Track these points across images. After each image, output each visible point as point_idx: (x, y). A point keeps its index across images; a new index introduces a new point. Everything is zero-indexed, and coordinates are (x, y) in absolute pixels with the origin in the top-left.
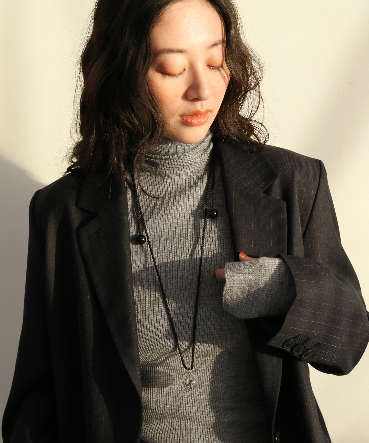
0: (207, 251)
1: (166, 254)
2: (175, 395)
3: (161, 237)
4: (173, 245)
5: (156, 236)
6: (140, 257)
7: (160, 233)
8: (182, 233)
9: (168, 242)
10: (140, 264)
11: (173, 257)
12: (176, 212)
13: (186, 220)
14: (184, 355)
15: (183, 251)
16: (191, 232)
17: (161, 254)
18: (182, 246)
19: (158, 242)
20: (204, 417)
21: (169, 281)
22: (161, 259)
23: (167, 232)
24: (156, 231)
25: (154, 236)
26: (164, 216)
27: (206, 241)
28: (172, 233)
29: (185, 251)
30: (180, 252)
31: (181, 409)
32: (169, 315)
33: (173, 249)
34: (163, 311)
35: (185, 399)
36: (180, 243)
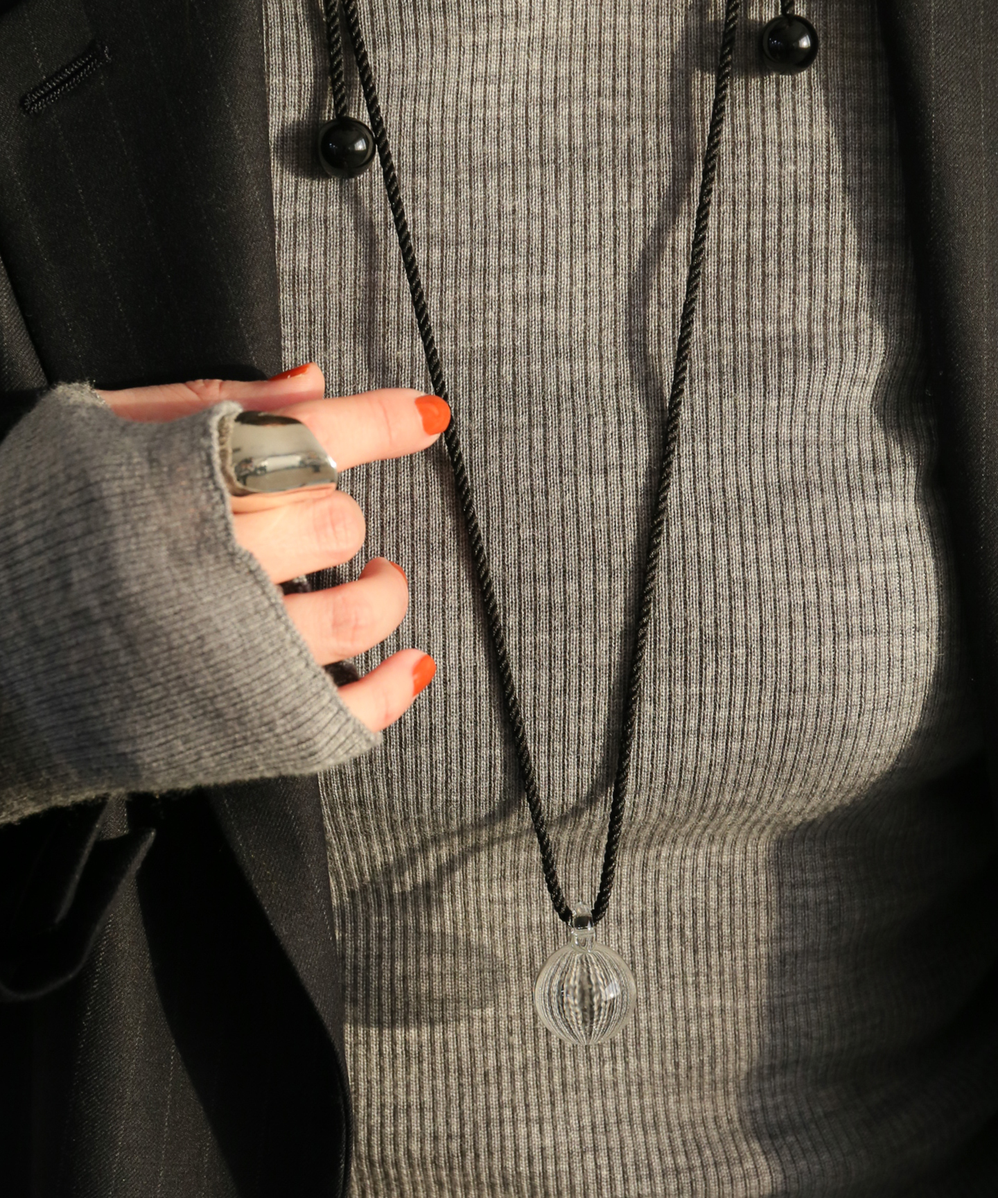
0: (726, 256)
1: (479, 252)
2: (459, 1059)
3: (449, 154)
4: (521, 203)
5: (420, 140)
6: (325, 254)
7: (449, 126)
8: (578, 141)
9: (492, 184)
10: (319, 296)
11: (521, 273)
12: (553, 14)
13: (607, 65)
14: (560, 837)
15: (579, 241)
16: (638, 139)
17: (450, 252)
18: (579, 216)
19: (436, 177)
20: (619, 1177)
21: (493, 414)
22: (449, 282)
23: (492, 124)
24: (423, 115)
25: (408, 142)
26: (482, 26)
27: (727, 199)
28: (520, 132)
29: (594, 241)
30: (565, 249)
31: (489, 1136)
32: (486, 605)
33: (522, 226)
34: (452, 586)
35: (513, 1081)
36: (564, 196)
